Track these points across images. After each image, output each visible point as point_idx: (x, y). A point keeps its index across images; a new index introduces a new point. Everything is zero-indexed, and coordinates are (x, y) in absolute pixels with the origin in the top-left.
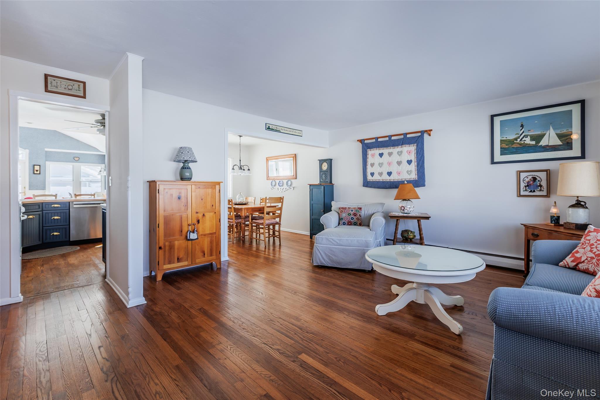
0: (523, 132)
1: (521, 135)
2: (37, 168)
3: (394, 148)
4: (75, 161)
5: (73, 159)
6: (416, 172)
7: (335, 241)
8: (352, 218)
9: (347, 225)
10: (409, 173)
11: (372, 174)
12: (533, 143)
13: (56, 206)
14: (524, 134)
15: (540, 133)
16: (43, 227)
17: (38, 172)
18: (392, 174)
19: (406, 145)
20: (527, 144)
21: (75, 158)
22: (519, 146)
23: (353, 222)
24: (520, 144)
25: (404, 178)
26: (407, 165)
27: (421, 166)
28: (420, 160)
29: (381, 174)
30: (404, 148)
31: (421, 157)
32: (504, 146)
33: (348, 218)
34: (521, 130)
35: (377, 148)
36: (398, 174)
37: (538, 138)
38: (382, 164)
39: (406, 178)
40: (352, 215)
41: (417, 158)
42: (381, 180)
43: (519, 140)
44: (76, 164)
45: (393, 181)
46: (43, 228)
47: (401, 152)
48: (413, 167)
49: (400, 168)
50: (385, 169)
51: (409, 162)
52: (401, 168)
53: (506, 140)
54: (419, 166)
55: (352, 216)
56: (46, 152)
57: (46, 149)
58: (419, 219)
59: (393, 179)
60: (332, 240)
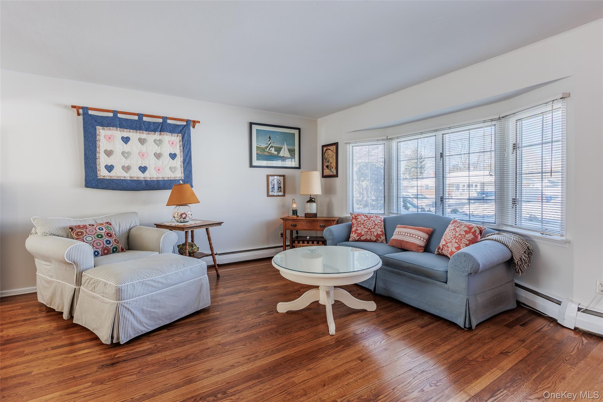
0: (270, 143)
1: (269, 145)
3: (148, 134)
6: (182, 169)
7: (158, 282)
8: (108, 242)
9: (102, 255)
10: (174, 170)
11: (110, 168)
12: (276, 153)
14: (271, 145)
15: (279, 146)
18: (148, 169)
19: (167, 133)
20: (273, 153)
22: (268, 154)
23: (112, 248)
24: (269, 153)
25: (167, 176)
26: (169, 160)
27: (188, 163)
28: (187, 156)
29: (127, 169)
30: (165, 136)
31: (188, 151)
32: (259, 152)
33: (101, 242)
34: (269, 141)
35: (117, 127)
36: (158, 171)
37: (278, 150)
38: (129, 153)
39: (169, 176)
40: (105, 236)
41: (183, 152)
42: (129, 178)
43: (268, 149)
45: (149, 179)
47: (160, 141)
48: (178, 162)
49: (159, 163)
50: (135, 162)
51: (173, 156)
52: (161, 163)
53: (260, 147)
54: (186, 163)
55: (107, 239)
58: (207, 227)
59: (149, 176)
60: (153, 284)
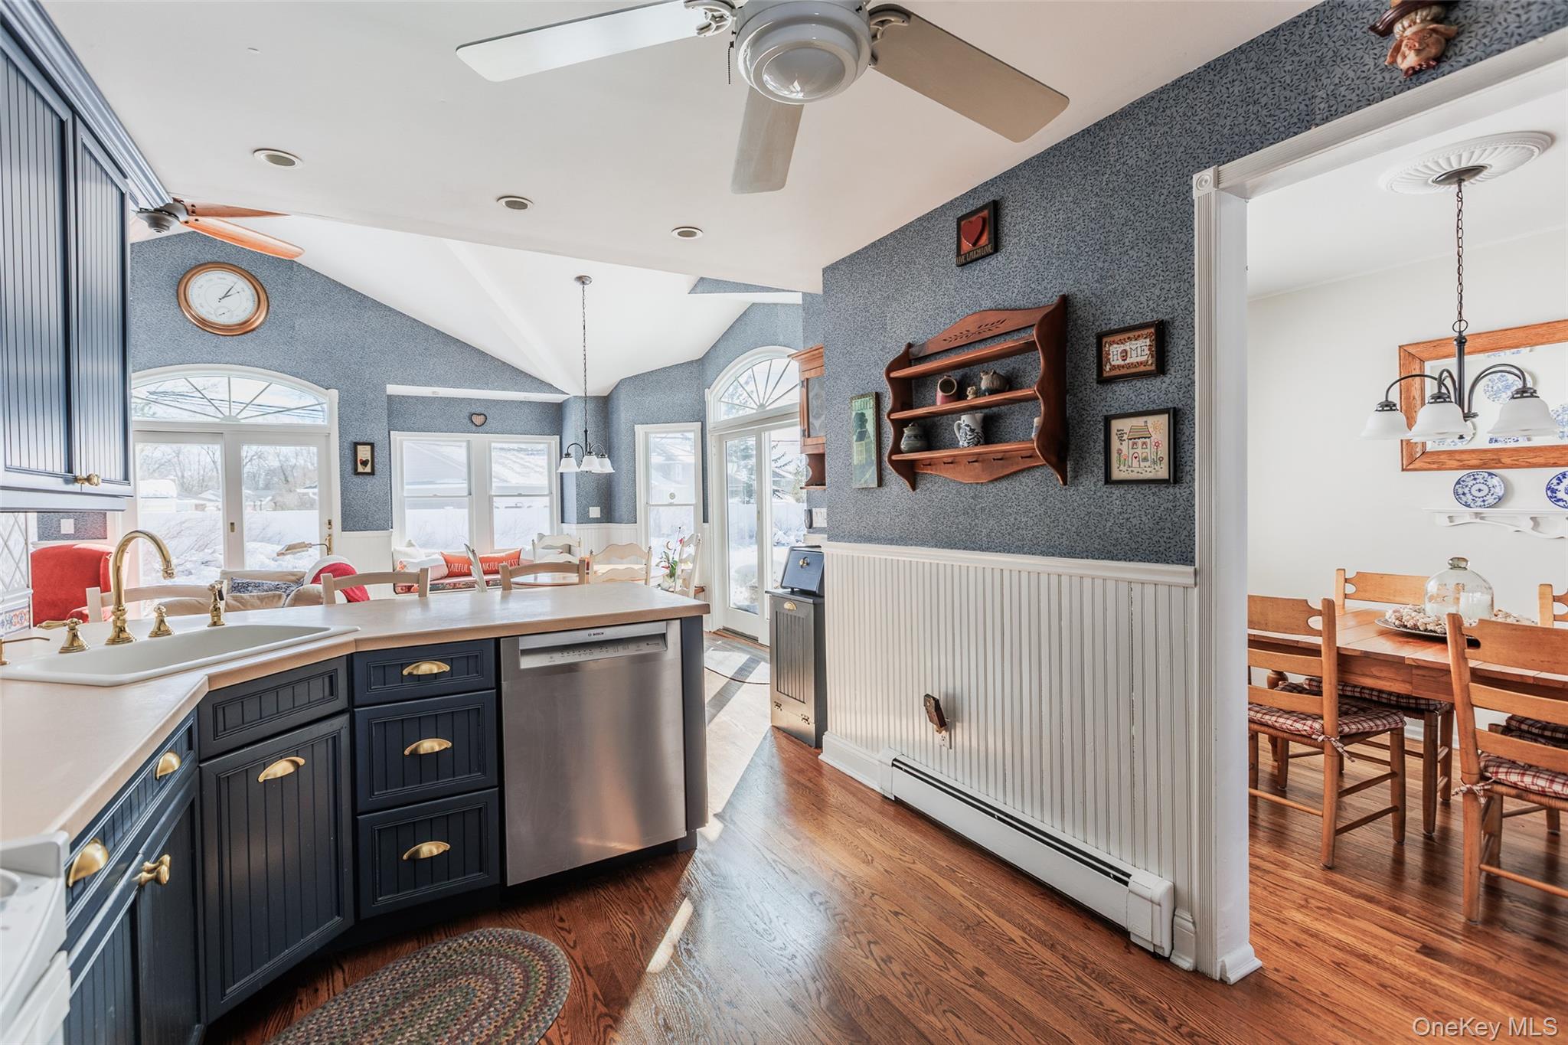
2: (364, 453)
4: (474, 428)
5: (467, 421)
13: (427, 668)
16: (355, 813)
17: (368, 469)
21: (474, 418)
44: (477, 438)
46: (355, 823)
56: (390, 398)
57: (393, 389)
